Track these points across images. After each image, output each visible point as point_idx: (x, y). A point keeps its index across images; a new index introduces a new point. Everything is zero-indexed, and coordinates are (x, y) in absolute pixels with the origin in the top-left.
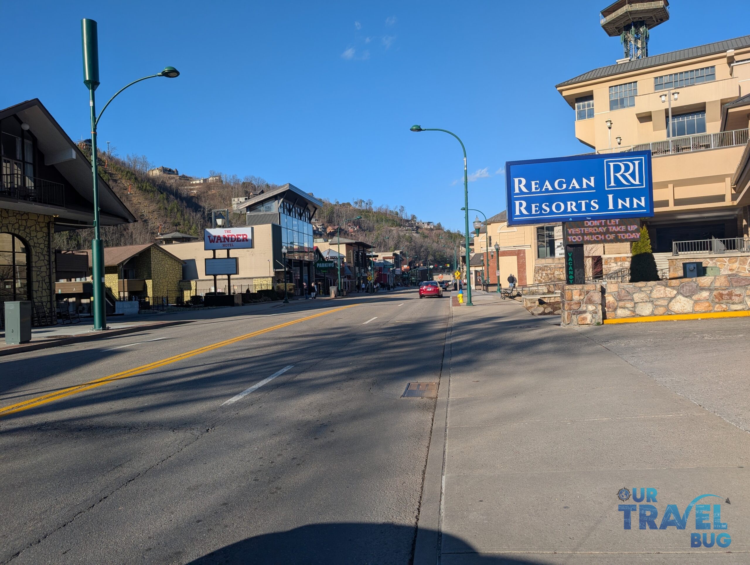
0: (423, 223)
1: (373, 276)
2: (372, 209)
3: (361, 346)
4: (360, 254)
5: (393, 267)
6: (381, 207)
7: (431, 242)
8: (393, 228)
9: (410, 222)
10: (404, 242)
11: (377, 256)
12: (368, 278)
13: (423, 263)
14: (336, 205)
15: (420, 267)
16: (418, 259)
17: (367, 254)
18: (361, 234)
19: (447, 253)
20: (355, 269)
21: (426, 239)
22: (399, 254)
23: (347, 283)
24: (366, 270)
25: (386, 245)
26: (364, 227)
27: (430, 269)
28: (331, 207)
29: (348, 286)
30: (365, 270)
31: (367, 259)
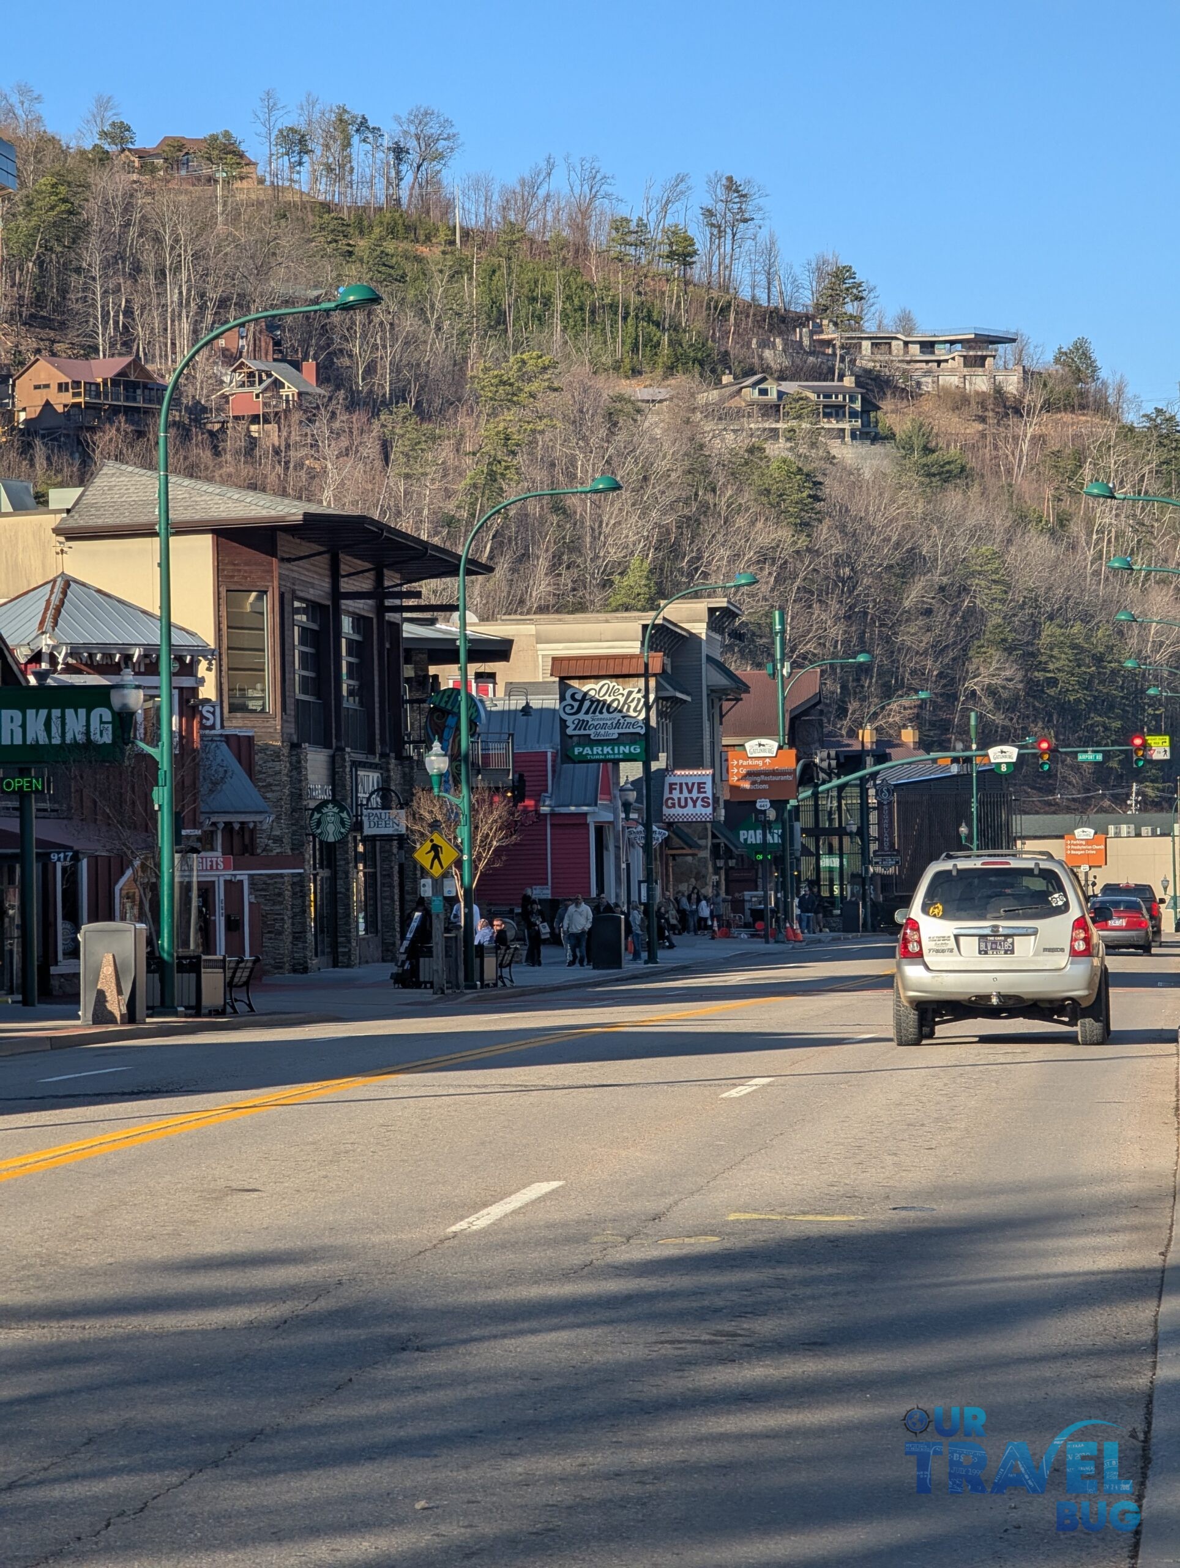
0: (928, 346)
1: (463, 833)
2: (448, 207)
3: (471, 1391)
4: (347, 624)
5: (648, 758)
6: (530, 186)
7: (1001, 523)
8: (638, 390)
9: (802, 334)
10: (740, 522)
11: (500, 650)
12: (422, 855)
13: (917, 720)
14: (103, 158)
15: (898, 758)
16: (871, 684)
17: (410, 631)
18: (337, 434)
19: (1144, 627)
20: (297, 767)
21: (953, 499)
22: (700, 629)
23: (220, 894)
24: (395, 774)
25: (574, 547)
26: (370, 370)
27: (991, 775)
28: (61, 179)
29: (233, 925)
30: (386, 780)
31: (408, 671)
